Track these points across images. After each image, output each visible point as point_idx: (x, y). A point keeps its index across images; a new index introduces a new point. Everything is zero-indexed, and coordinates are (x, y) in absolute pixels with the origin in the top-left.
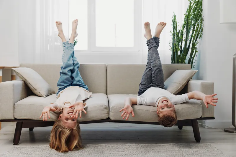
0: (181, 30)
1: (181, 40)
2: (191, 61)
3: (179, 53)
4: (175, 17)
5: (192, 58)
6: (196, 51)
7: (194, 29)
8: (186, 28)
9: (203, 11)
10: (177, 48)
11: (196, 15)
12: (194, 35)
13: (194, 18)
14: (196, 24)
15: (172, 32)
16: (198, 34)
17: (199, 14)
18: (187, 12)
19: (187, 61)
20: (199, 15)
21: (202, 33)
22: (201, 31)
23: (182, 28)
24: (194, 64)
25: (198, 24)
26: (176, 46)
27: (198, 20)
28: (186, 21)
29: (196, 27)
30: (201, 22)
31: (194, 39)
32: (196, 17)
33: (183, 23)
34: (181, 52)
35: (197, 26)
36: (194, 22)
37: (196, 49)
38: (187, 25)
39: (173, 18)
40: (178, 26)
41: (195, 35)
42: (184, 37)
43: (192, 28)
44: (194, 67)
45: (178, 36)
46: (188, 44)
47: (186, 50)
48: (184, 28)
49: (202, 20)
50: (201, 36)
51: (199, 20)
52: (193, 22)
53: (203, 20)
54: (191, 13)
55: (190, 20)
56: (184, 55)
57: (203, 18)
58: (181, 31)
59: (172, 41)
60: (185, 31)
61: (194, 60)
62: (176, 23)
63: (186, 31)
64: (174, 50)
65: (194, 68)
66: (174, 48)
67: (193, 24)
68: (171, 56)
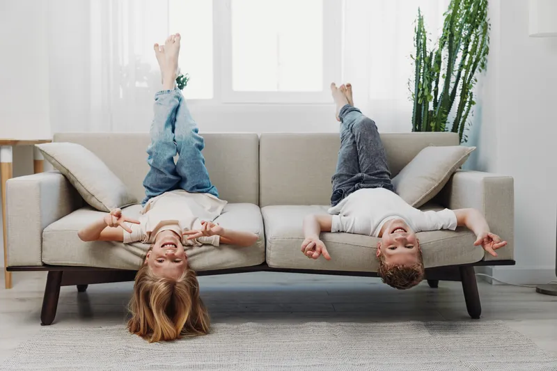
0: (436, 51)
1: (436, 75)
2: (459, 126)
3: (431, 107)
4: (421, 20)
5: (462, 119)
6: (471, 103)
7: (466, 48)
8: (447, 45)
9: (489, 6)
10: (426, 94)
11: (471, 16)
12: (466, 63)
13: (466, 21)
14: (472, 37)
15: (415, 57)
16: (477, 60)
17: (479, 12)
18: (450, 8)
19: (449, 126)
20: (478, 14)
21: (485, 59)
22: (484, 55)
23: (438, 47)
24: (465, 132)
25: (477, 37)
26: (423, 90)
27: (477, 26)
28: (447, 29)
29: (471, 44)
30: (485, 32)
31: (467, 73)
32: (473, 19)
33: (440, 34)
34: (435, 104)
35: (474, 42)
36: (467, 32)
37: (471, 98)
38: (450, 39)
39: (417, 21)
40: (427, 41)
41: (470, 62)
42: (442, 67)
43: (462, 47)
44: (467, 139)
45: (429, 66)
46: (452, 85)
47: (448, 100)
48: (442, 46)
49: (485, 28)
50: (483, 65)
51: (479, 27)
52: (465, 33)
53: (489, 26)
54: (461, 10)
55: (457, 26)
56: (443, 112)
57: (489, 23)
58: (437, 53)
59: (413, 78)
60: (445, 53)
61: (466, 123)
62: (425, 36)
63: (448, 54)
64: (418, 98)
65: (466, 141)
66: (419, 95)
67: (464, 36)
68: (411, 115)
